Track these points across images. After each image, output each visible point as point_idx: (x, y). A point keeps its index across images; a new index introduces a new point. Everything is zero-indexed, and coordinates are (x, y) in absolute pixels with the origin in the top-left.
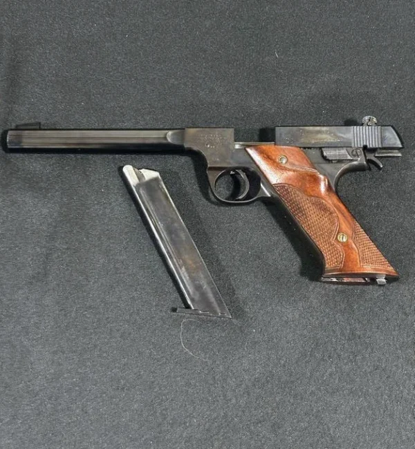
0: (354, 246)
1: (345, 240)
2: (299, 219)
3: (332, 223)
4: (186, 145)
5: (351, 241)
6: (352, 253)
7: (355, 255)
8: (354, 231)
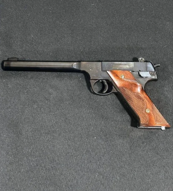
0: (153, 115)
1: (149, 112)
2: (130, 103)
3: (144, 104)
4: (82, 69)
5: (151, 112)
6: (152, 118)
7: (153, 119)
8: (153, 108)
